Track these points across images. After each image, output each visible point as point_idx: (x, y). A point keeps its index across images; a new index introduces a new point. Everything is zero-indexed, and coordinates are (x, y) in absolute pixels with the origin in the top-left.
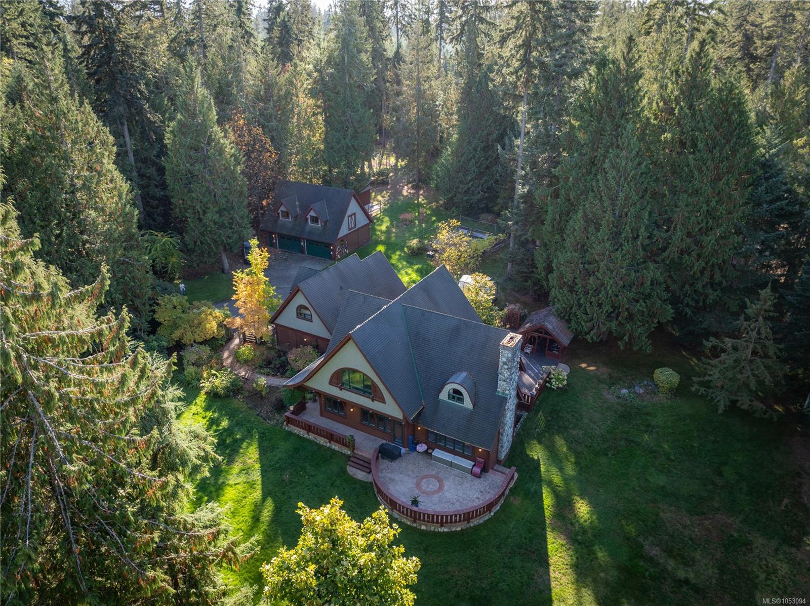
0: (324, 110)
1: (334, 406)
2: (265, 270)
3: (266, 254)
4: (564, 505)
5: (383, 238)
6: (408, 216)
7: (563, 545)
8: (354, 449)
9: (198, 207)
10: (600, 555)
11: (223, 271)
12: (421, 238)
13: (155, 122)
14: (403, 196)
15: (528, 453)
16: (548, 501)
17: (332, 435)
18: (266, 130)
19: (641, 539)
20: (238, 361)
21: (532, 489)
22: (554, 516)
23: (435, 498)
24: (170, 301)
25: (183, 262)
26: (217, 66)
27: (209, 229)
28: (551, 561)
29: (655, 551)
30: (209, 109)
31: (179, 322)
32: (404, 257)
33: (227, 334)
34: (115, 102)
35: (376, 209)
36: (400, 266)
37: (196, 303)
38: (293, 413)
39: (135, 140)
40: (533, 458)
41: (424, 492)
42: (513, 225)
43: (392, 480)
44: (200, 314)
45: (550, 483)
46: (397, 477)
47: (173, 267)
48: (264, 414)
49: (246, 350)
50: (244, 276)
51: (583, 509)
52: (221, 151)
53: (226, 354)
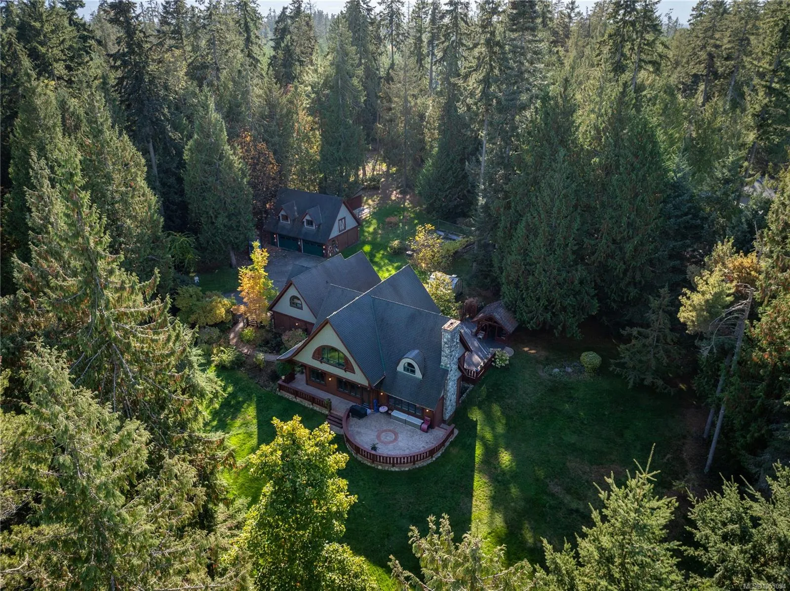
0: (320, 126)
1: (317, 376)
2: (265, 267)
3: (266, 254)
4: (491, 454)
5: (370, 239)
6: (393, 219)
7: (485, 483)
8: (331, 409)
9: (211, 213)
10: (513, 490)
11: (231, 265)
12: (403, 239)
13: (175, 139)
14: (391, 200)
15: (469, 415)
16: (479, 451)
17: (314, 398)
18: (270, 144)
19: (548, 481)
20: (242, 341)
21: (468, 443)
22: (482, 462)
23: (391, 446)
24: (187, 291)
25: (198, 258)
26: (229, 88)
27: (220, 231)
28: (475, 494)
29: (556, 489)
30: (221, 130)
31: (194, 308)
32: (387, 255)
33: (233, 319)
34: (143, 124)
35: (366, 212)
36: (382, 263)
37: (208, 293)
38: (284, 381)
39: (159, 155)
40: (472, 420)
41: (382, 442)
42: (475, 231)
43: (359, 433)
44: (211, 302)
45: (483, 439)
46: (362, 430)
47: (189, 263)
48: (261, 383)
49: (249, 332)
50: (247, 271)
51: (505, 458)
52: (230, 165)
53: (232, 336)
